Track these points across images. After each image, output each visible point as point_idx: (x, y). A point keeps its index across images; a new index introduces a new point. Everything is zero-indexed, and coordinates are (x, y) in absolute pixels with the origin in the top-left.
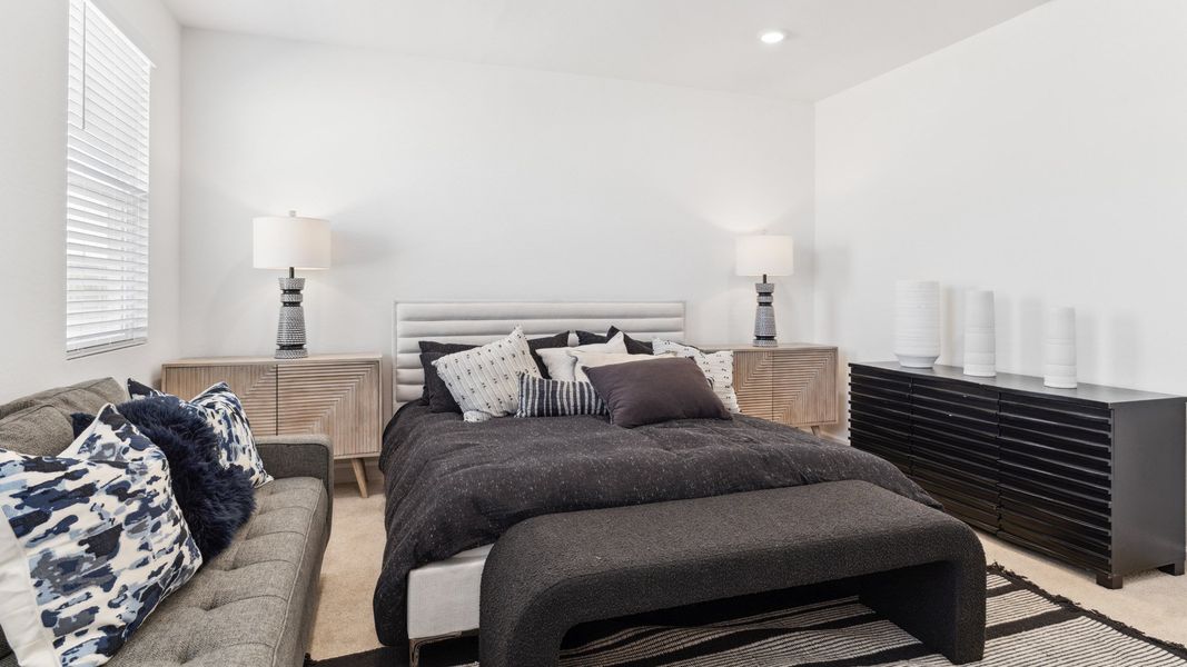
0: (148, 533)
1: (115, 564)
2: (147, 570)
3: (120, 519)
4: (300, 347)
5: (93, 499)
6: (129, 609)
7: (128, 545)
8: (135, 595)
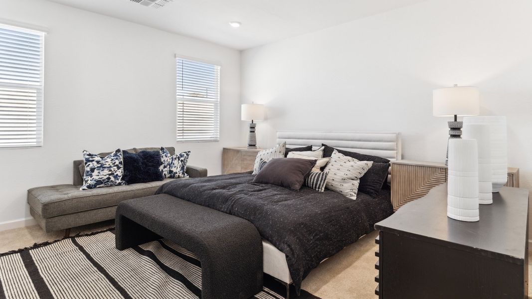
0: (101, 171)
1: (93, 174)
2: (99, 177)
3: (96, 167)
4: (254, 145)
5: (93, 162)
6: (93, 183)
7: (96, 172)
8: (95, 180)
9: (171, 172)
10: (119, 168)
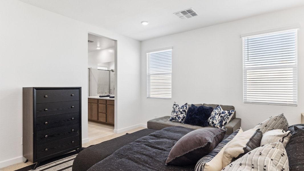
9: (213, 123)
10: (182, 113)
